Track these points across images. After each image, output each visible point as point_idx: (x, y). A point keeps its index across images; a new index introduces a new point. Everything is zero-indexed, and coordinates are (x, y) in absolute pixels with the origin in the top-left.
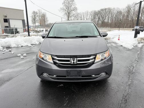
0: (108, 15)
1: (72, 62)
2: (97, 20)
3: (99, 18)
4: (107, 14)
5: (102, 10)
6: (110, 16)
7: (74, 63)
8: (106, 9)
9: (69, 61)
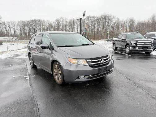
0: (40, 26)
1: (101, 62)
2: (28, 31)
3: (30, 29)
4: (38, 26)
5: (32, 21)
6: (41, 28)
7: (102, 62)
8: (36, 21)
9: (99, 61)
